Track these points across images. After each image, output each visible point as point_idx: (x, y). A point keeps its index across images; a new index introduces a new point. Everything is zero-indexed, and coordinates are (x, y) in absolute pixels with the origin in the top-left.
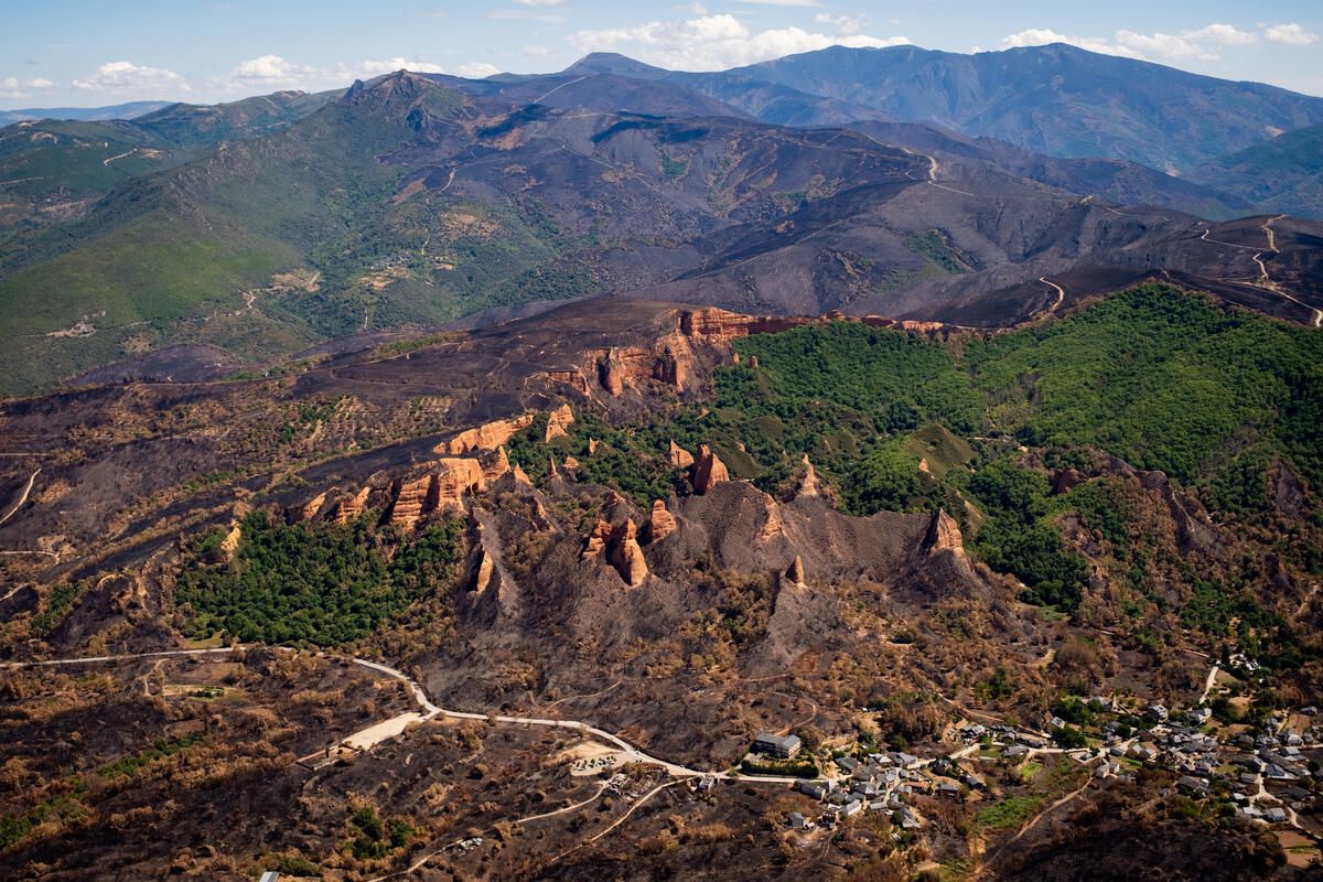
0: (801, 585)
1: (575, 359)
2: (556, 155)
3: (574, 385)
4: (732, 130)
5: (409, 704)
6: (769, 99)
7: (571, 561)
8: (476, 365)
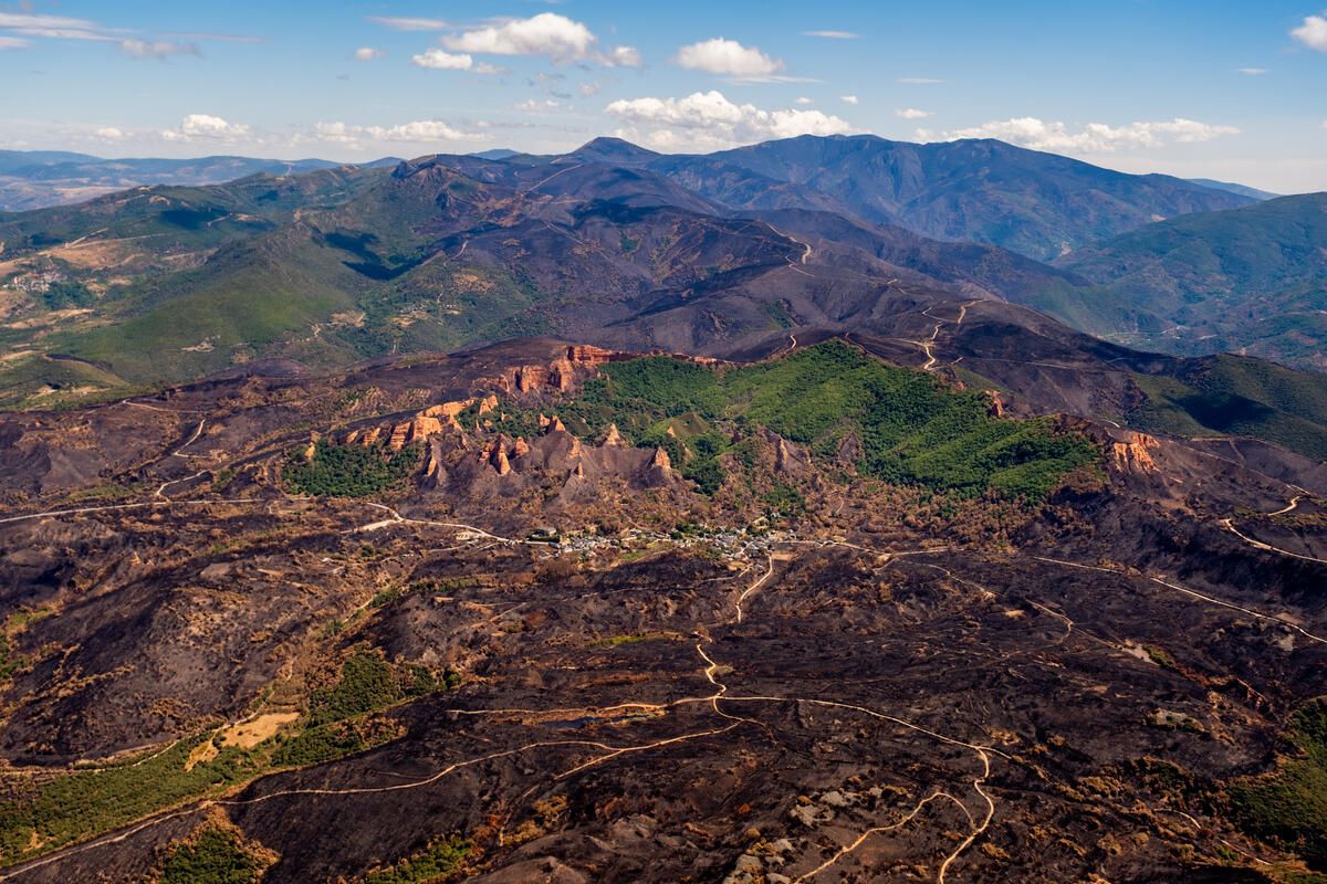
0: (581, 476)
1: (503, 372)
2: (542, 233)
3: (501, 385)
5: (390, 516)
7: (473, 463)
8: (447, 373)
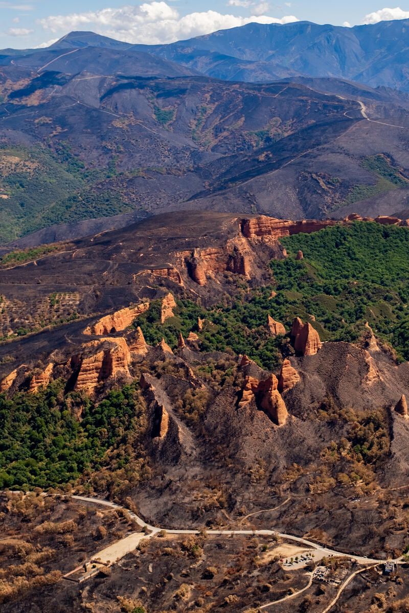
0: (407, 417)
1: (169, 259)
2: (74, 109)
3: (171, 278)
4: (204, 86)
5: (133, 527)
6: (210, 63)
7: (230, 409)
8: (92, 267)
